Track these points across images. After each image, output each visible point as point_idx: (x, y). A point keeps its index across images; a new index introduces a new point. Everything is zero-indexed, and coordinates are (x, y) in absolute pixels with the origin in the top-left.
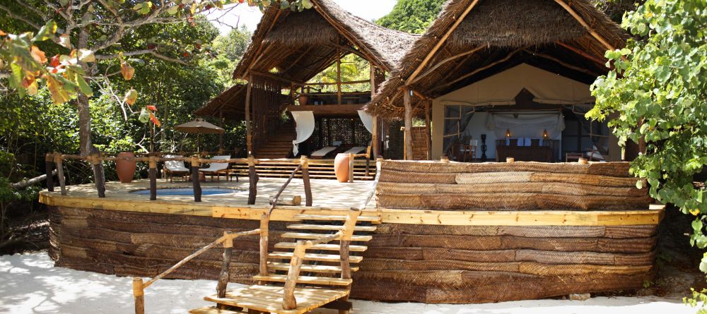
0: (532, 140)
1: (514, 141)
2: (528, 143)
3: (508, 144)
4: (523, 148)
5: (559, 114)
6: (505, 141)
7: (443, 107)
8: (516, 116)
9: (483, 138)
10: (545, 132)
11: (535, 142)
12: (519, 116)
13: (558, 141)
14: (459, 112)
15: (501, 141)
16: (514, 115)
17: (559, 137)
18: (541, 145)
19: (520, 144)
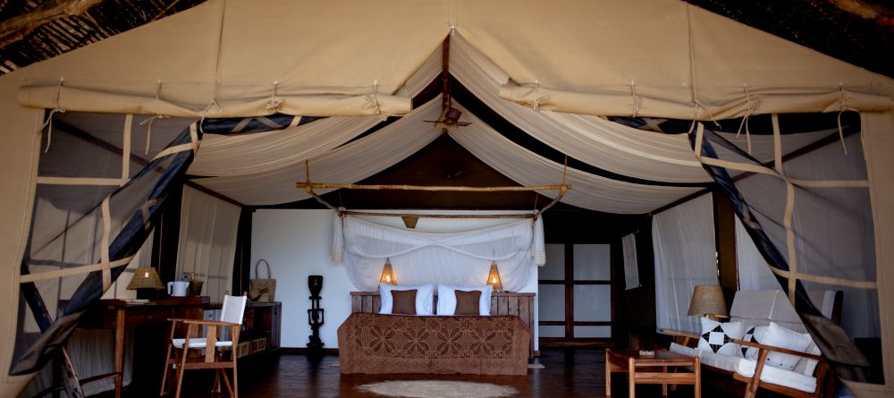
0: (457, 292)
1: (405, 299)
2: (448, 307)
3: (387, 308)
4: (435, 320)
5: (534, 218)
6: (376, 297)
7: (38, 121)
8: (411, 223)
9: (315, 284)
10: (494, 269)
11: (467, 299)
12: (421, 223)
13: (531, 296)
14: (120, 152)
15: (364, 295)
16: (404, 217)
17: (532, 287)
18: (484, 310)
19: (423, 308)
